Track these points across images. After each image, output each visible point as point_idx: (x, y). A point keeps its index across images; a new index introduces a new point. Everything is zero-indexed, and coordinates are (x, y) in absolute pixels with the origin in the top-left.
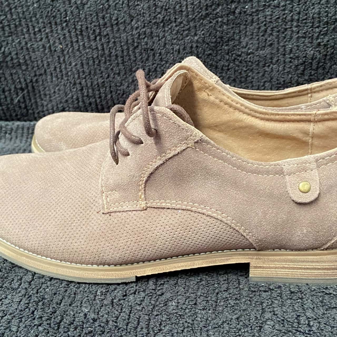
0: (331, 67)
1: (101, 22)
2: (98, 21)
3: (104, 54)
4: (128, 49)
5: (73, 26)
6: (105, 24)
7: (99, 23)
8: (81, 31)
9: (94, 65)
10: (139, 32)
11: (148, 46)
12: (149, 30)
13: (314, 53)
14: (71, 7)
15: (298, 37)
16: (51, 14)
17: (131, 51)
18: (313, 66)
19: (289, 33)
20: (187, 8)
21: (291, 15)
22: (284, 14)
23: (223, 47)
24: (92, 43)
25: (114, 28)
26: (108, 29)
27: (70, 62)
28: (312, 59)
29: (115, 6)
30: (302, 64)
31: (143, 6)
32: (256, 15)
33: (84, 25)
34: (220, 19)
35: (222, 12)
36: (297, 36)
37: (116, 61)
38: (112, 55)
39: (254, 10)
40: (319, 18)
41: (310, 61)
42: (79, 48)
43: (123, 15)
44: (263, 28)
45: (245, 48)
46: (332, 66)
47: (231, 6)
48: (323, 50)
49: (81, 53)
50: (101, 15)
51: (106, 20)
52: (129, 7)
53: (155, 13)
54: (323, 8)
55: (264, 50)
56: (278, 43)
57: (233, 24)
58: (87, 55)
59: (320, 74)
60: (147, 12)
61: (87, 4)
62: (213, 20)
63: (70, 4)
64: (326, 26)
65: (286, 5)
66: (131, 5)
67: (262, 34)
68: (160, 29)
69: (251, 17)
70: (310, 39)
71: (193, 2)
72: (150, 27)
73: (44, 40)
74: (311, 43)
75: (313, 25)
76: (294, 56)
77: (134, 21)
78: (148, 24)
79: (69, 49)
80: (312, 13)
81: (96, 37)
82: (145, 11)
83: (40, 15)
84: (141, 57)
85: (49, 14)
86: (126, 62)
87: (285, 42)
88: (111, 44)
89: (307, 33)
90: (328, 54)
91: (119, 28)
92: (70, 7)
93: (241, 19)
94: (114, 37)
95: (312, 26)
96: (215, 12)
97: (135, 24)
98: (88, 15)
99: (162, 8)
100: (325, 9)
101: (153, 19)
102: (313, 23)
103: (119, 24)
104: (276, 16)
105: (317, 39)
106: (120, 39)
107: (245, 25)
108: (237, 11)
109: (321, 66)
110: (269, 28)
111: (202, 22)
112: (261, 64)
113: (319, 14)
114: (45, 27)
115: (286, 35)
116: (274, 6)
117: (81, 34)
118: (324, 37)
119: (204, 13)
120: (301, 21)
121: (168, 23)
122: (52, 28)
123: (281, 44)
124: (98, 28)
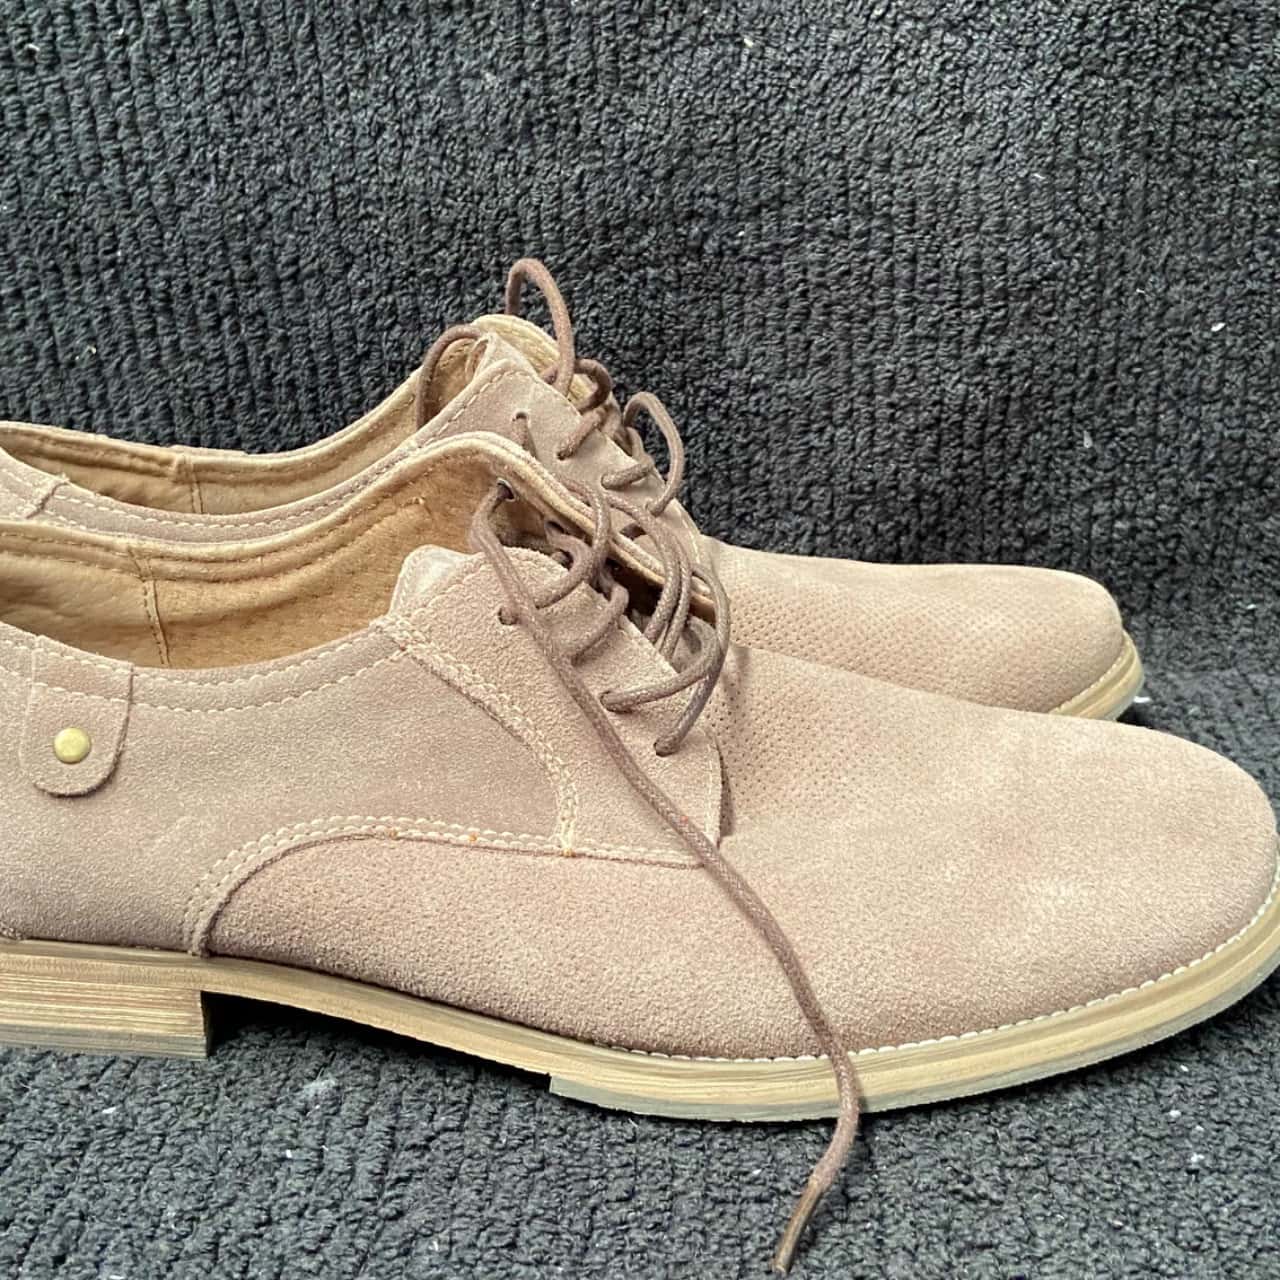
0: (1024, 439)
1: (239, 269)
2: (229, 267)
3: (248, 378)
4: (333, 362)
5: (140, 281)
6: (254, 276)
7: (232, 273)
8: (168, 299)
9: (211, 415)
10: (373, 306)
11: (405, 354)
12: (405, 303)
13: (968, 393)
14: (134, 216)
15: (914, 337)
16: (60, 239)
17: (346, 369)
18: (966, 435)
19: (885, 323)
20: (538, 230)
21: (886, 265)
22: (864, 262)
23: (666, 363)
24: (204, 341)
25: (285, 290)
26: (261, 295)
27: (126, 404)
28: (962, 410)
29: (289, 217)
30: (929, 427)
31: (388, 219)
32: (774, 263)
33: (175, 278)
34: (652, 272)
35: (659, 248)
36: (911, 333)
37: (291, 405)
38: (276, 381)
39: (765, 245)
40: (979, 276)
41: (956, 417)
42: (158, 357)
43: (315, 247)
44: (795, 306)
45: (741, 368)
46: (1028, 435)
47: (689, 229)
48: (998, 382)
49: (165, 373)
50: (237, 246)
51: (255, 263)
52: (339, 222)
53: (427, 243)
54: (990, 244)
55: (804, 376)
56: (850, 357)
57: (697, 288)
58: (185, 380)
59: (991, 460)
60: (400, 241)
61: (188, 208)
62: (630, 272)
63: (128, 206)
64: (1000, 303)
65: (869, 232)
66: (344, 217)
67: (793, 324)
68: (445, 298)
69: (756, 266)
70: (952, 345)
71: (560, 213)
72: (411, 290)
73: (30, 327)
74: (958, 357)
75: (958, 300)
76: (901, 399)
77: (355, 271)
78: (406, 279)
79: (122, 360)
80: (954, 260)
81: (219, 320)
82: (391, 238)
83: (21, 242)
84: (378, 390)
85: (55, 239)
86: (325, 408)
87: (873, 352)
88: (273, 345)
89: (943, 327)
90: (1014, 395)
91: (302, 291)
92: (126, 217)
93: (723, 274)
94: (283, 323)
95: (957, 304)
96: (634, 248)
97: (359, 279)
98: (193, 246)
99: (452, 227)
100: (997, 247)
101: (423, 265)
102: (959, 292)
103: (300, 278)
104: (841, 264)
105: (976, 342)
106: (304, 330)
107: (736, 292)
108: (711, 246)
109: (993, 435)
110: (817, 305)
111: (592, 279)
112: (795, 424)
113: (978, 262)
114: (37, 283)
115: (873, 329)
116: (831, 233)
117: (168, 310)
118: (998, 337)
119: (596, 249)
120: (922, 284)
121: (472, 280)
122: (62, 285)
123: (859, 360)
124: (226, 289)
